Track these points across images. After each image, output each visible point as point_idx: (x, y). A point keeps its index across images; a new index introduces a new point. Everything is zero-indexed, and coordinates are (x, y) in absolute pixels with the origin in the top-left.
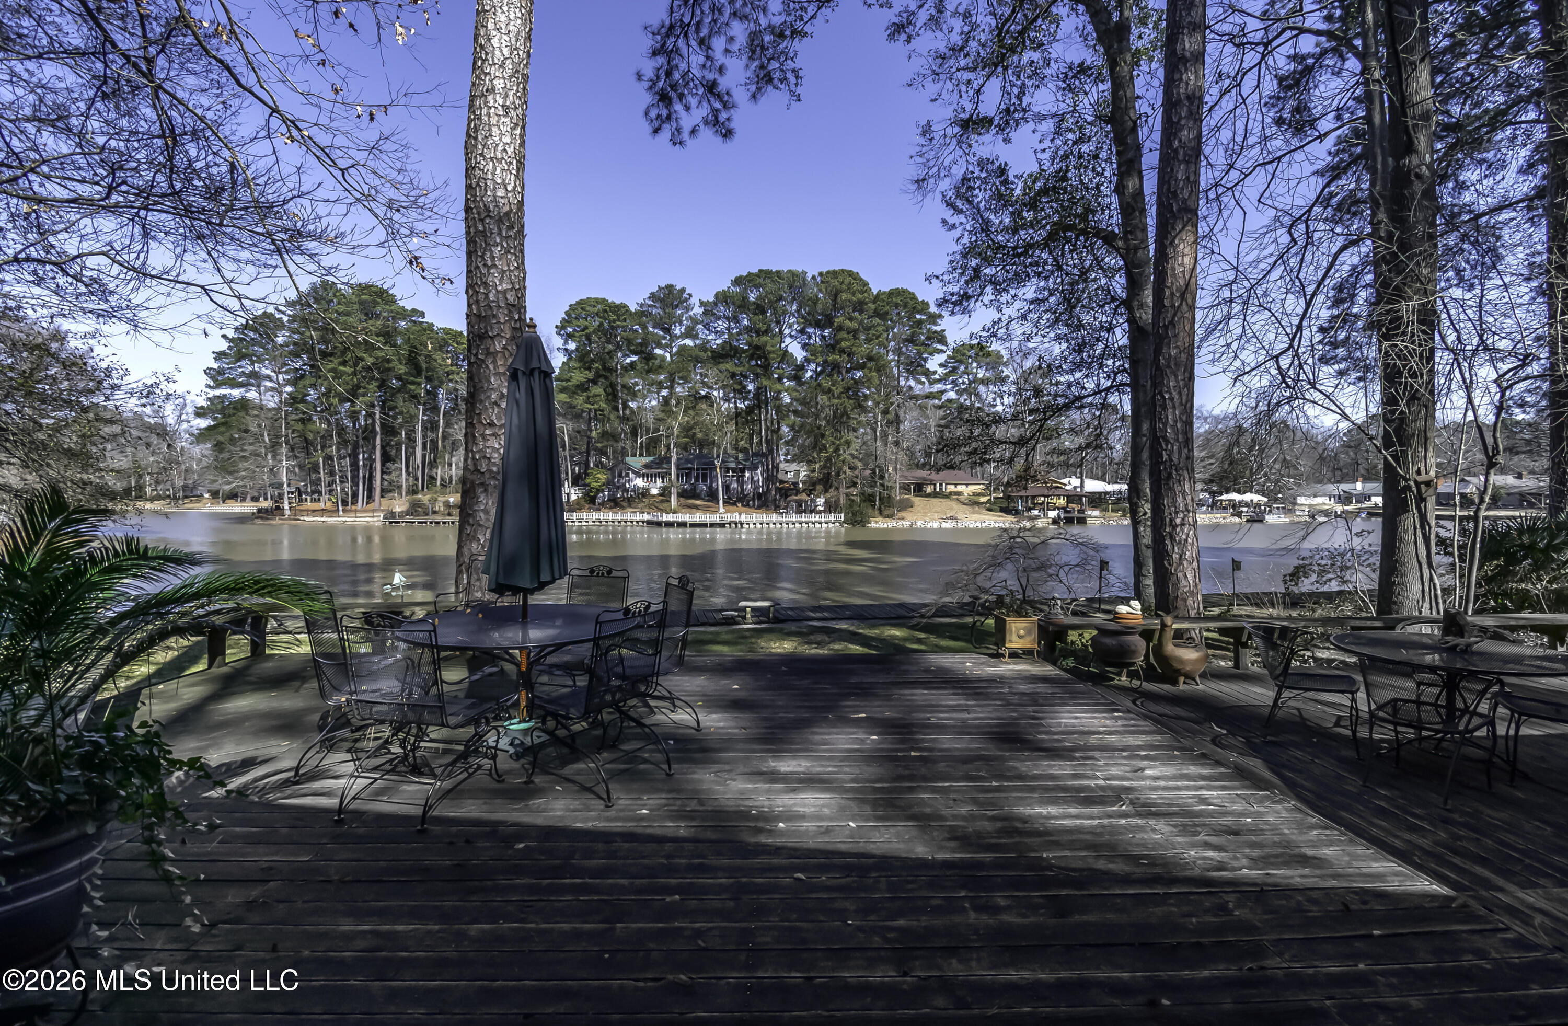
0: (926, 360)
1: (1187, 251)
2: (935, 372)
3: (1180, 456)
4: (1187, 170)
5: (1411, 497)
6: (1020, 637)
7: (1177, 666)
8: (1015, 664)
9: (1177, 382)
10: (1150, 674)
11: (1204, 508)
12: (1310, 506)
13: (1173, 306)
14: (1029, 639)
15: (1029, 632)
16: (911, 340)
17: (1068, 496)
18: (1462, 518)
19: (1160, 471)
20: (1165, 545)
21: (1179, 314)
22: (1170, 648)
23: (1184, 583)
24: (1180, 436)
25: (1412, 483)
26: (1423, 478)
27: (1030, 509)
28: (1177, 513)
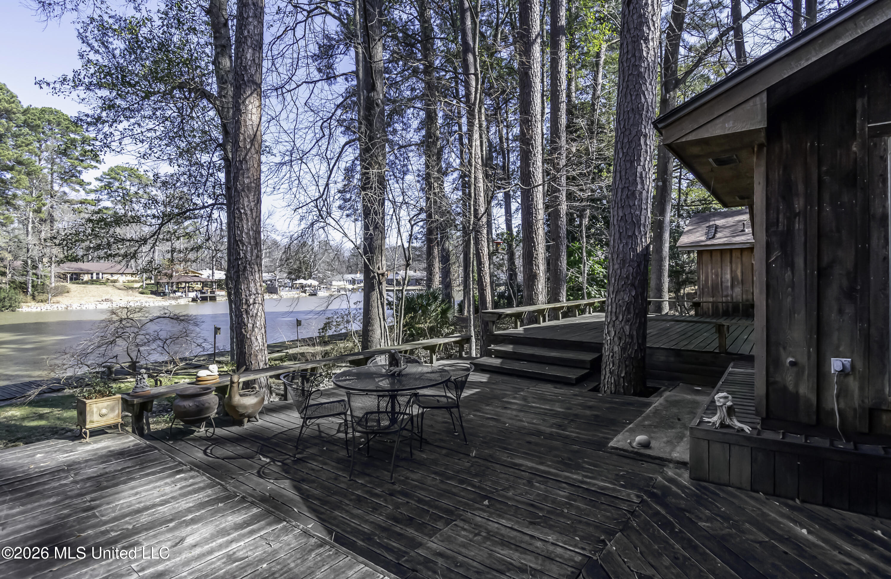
0: (80, 172)
1: (254, 111)
2: (89, 184)
3: (252, 255)
4: (253, 54)
5: (375, 282)
6: (101, 416)
7: (242, 411)
8: (95, 442)
9: (249, 201)
10: (221, 422)
11: (287, 289)
12: (338, 286)
13: (245, 148)
14: (111, 415)
15: (112, 409)
16: (64, 153)
17: (203, 283)
18: (397, 290)
19: (239, 265)
20: (243, 318)
21: (249, 154)
22: (237, 399)
23: (256, 344)
24: (252, 241)
25: (376, 274)
26: (380, 272)
27: (175, 292)
28: (250, 295)
